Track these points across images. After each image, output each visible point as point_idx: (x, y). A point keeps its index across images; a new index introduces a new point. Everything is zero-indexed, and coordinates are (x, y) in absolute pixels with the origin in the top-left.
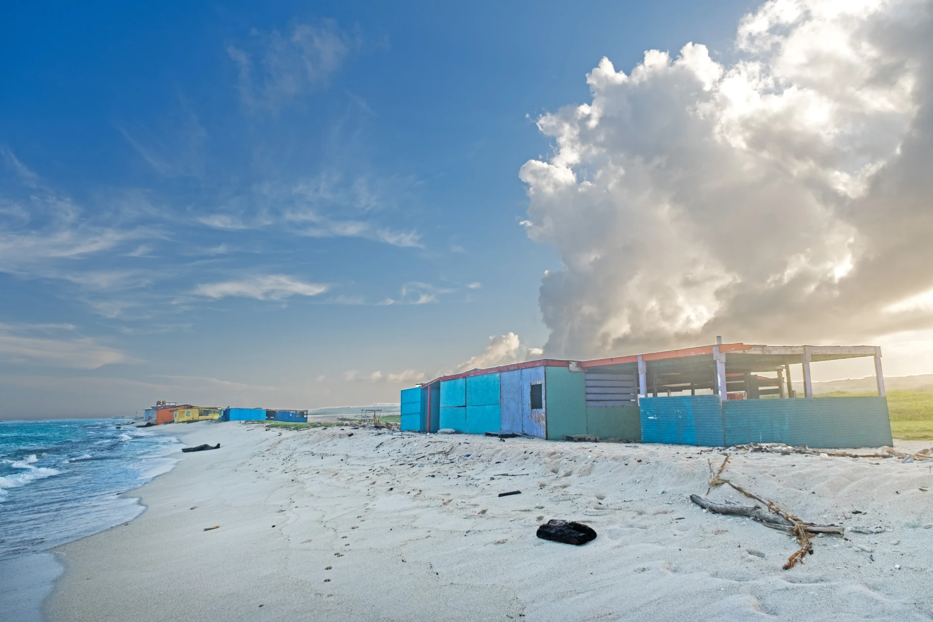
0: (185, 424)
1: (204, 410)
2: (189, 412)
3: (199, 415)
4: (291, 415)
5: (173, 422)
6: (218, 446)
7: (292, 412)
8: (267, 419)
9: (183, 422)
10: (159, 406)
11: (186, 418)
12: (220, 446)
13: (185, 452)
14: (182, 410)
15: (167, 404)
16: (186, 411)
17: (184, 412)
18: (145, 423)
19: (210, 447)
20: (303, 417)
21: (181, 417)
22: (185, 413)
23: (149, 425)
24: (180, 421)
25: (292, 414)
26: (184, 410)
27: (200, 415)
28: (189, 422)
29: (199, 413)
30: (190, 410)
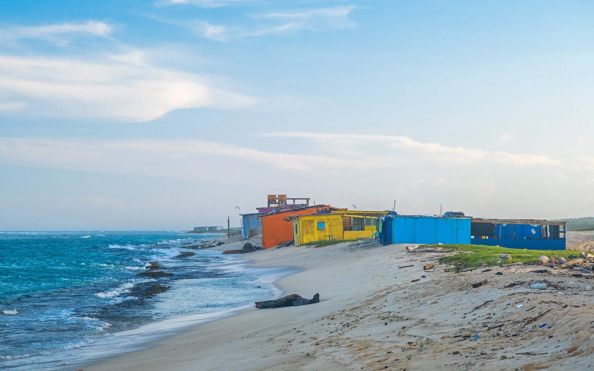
0: (312, 248)
1: (354, 218)
2: (324, 222)
3: (345, 229)
4: (534, 232)
5: (291, 243)
6: (316, 299)
7: (536, 226)
8: (473, 242)
9: (309, 244)
10: (272, 205)
11: (316, 236)
12: (321, 298)
13: (260, 308)
14: (307, 218)
15: (290, 202)
16: (317, 219)
17: (312, 221)
18: (240, 245)
19: (302, 299)
20: (558, 235)
21: (307, 233)
22: (316, 224)
23: (248, 249)
24: (305, 241)
25: (535, 229)
26: (311, 218)
27: (347, 227)
28: (320, 244)
29: (344, 224)
30: (324, 218)
